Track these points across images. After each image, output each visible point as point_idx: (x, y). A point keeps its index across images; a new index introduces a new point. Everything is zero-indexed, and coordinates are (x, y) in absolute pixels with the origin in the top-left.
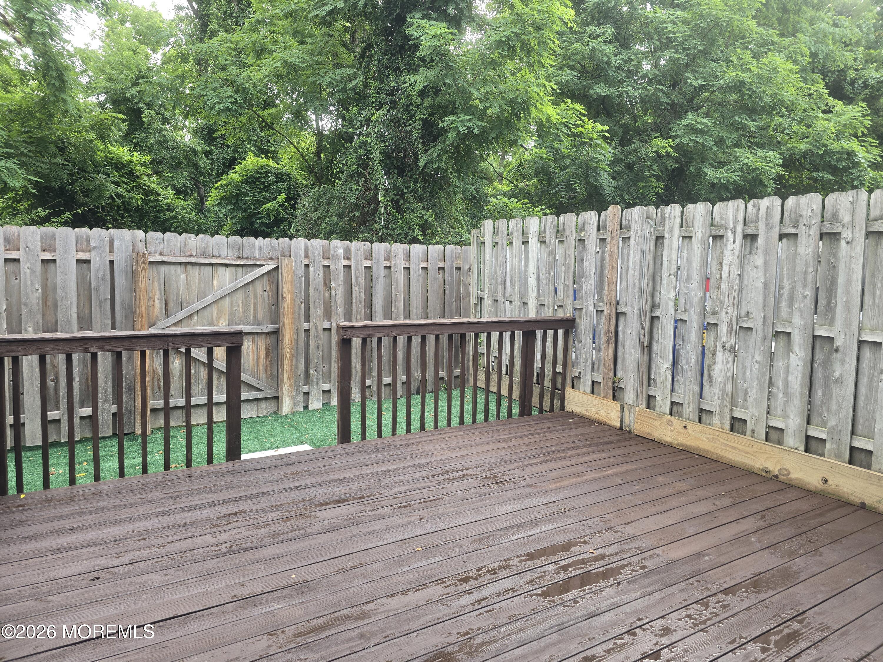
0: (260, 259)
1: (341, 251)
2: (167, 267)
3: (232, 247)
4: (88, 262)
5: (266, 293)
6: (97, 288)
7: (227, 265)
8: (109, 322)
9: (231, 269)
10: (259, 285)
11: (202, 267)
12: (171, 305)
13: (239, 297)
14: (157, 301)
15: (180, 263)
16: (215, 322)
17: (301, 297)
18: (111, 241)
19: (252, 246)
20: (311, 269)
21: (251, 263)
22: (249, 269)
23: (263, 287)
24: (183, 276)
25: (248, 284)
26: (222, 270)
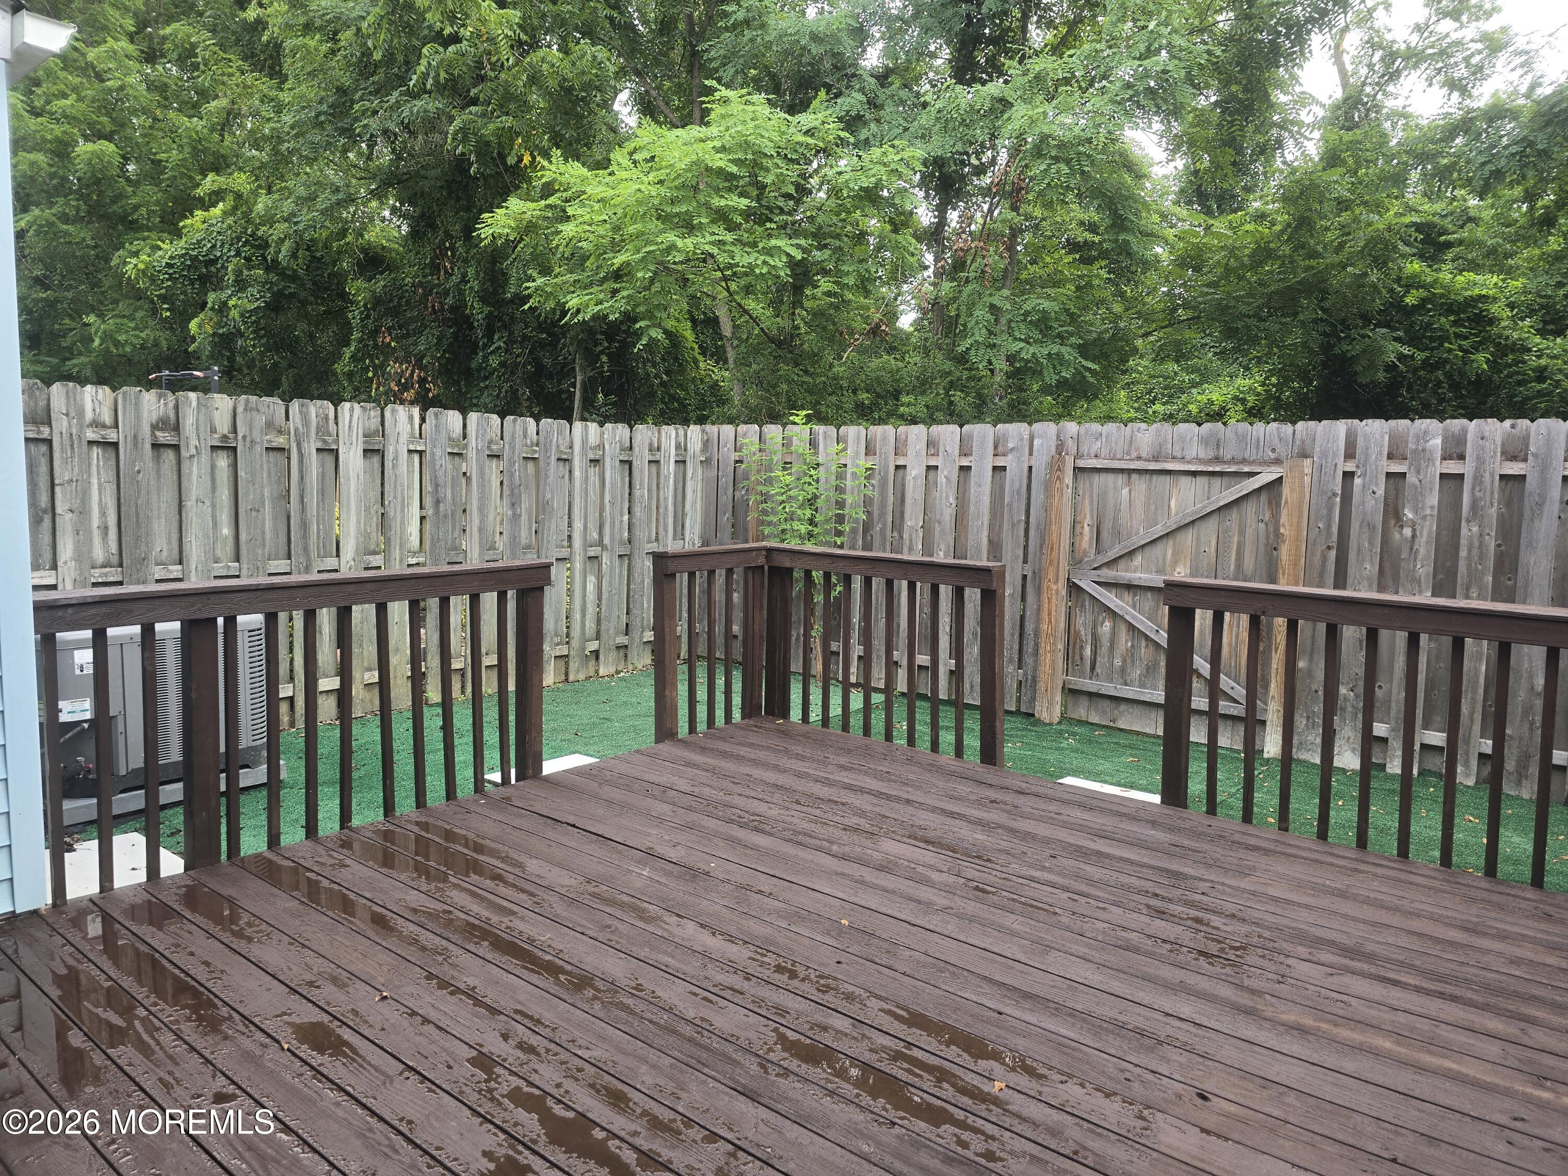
0: (1252, 463)
1: (1437, 442)
2: (1103, 476)
3: (1205, 441)
4: (1004, 469)
5: (1262, 525)
6: (1010, 505)
7: (1194, 474)
8: (1021, 553)
9: (1202, 481)
10: (1250, 509)
11: (1155, 477)
12: (1105, 535)
13: (1210, 529)
14: (1087, 528)
15: (1122, 471)
16: (1168, 569)
17: (1329, 535)
18: (1032, 439)
19: (1242, 438)
20: (1357, 481)
21: (1233, 469)
22: (1233, 480)
23: (1257, 513)
24: (1125, 491)
25: (1228, 506)
26: (1185, 481)
